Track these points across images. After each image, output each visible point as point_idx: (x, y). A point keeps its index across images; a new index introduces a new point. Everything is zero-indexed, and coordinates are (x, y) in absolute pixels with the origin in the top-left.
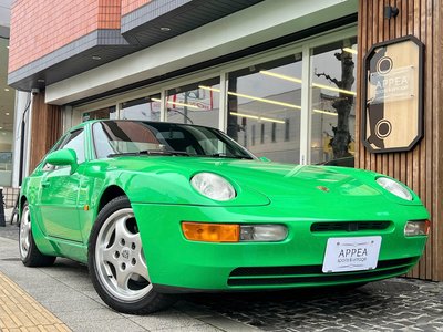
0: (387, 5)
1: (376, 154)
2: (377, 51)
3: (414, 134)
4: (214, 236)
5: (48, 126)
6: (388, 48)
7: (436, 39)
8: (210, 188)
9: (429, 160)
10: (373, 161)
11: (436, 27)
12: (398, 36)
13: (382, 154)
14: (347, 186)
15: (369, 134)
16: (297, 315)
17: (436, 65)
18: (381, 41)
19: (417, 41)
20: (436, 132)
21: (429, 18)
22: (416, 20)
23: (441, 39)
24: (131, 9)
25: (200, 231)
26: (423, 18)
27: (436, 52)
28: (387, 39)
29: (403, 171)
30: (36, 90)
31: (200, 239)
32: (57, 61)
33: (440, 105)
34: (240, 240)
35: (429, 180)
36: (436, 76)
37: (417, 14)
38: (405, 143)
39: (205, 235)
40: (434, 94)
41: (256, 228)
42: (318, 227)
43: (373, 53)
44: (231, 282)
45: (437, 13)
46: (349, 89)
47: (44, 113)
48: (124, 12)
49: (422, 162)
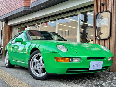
0: (101, 2)
1: (98, 40)
2: (99, 14)
3: (109, 35)
4: (63, 61)
5: (9, 31)
6: (102, 13)
7: (114, 11)
8: (61, 48)
9: (112, 42)
10: (98, 42)
11: (114, 8)
12: (104, 10)
13: (100, 40)
14: (91, 48)
15: (96, 35)
16: (83, 81)
17: (114, 18)
18: (100, 11)
19: (109, 12)
20: (114, 35)
21: (113, 6)
22: (109, 6)
23: (115, 11)
24: (33, 1)
25: (59, 59)
26: (111, 6)
27: (114, 15)
28: (101, 11)
29: (105, 44)
30: (6, 22)
31: (59, 61)
32: (12, 14)
33: (115, 28)
34: (70, 62)
35: (112, 47)
36: (114, 21)
37: (109, 5)
38: (106, 37)
39: (61, 60)
40: (113, 25)
41: (73, 59)
42: (88, 58)
43: (98, 14)
44: (67, 72)
45: (114, 5)
46: (86, 23)
47: (8, 28)
48: (31, 2)
49: (110, 42)
